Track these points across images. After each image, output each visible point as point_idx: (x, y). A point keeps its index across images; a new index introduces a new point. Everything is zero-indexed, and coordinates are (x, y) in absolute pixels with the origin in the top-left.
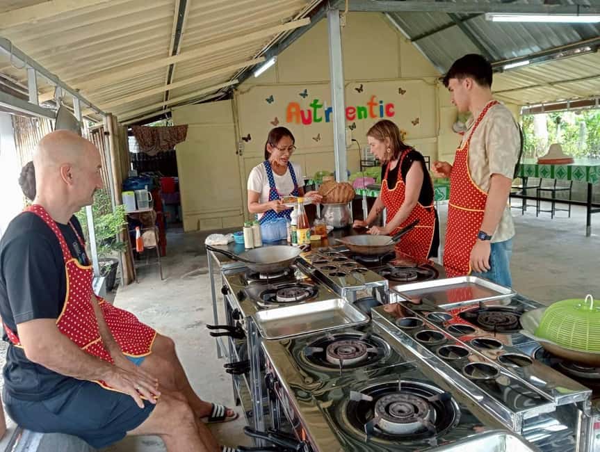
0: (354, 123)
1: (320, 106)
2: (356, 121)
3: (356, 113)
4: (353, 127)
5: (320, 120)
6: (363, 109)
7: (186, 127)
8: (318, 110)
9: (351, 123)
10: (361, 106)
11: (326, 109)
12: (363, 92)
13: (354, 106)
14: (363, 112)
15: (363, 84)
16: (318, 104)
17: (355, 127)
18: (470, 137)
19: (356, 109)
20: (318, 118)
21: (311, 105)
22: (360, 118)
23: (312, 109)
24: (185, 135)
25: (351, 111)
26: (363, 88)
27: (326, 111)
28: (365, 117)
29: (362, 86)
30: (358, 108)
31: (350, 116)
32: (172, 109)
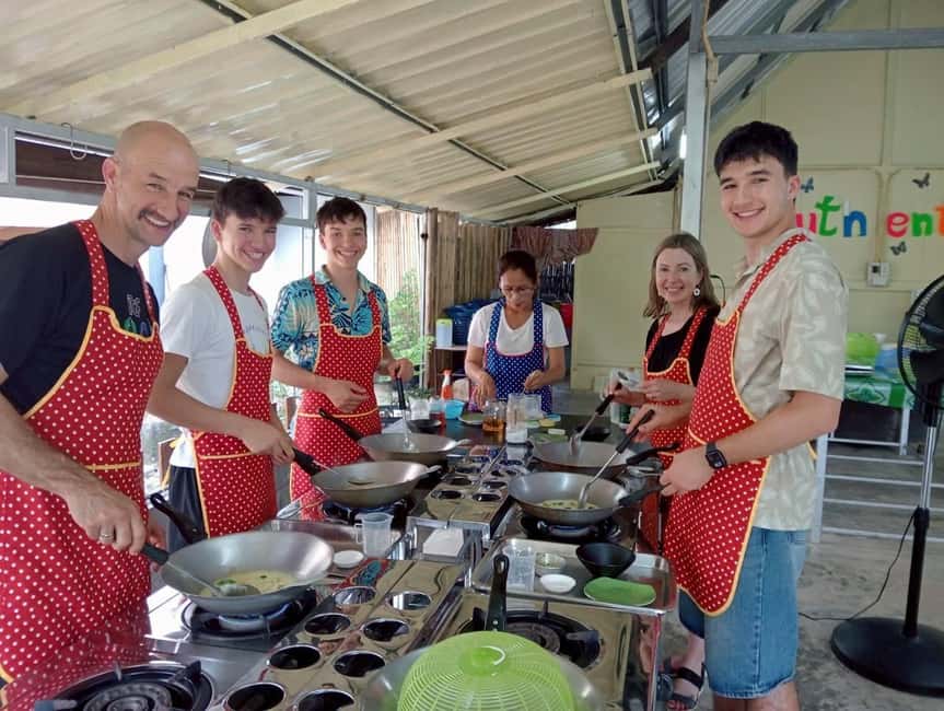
0: (903, 243)
1: (836, 208)
2: (908, 238)
3: (910, 225)
4: (899, 249)
5: (834, 231)
6: (926, 218)
7: (595, 231)
8: (830, 213)
9: (896, 242)
10: (920, 212)
11: (847, 214)
12: (930, 187)
13: (905, 212)
14: (923, 225)
15: (931, 172)
16: (831, 204)
17: (904, 250)
18: (744, 303)
19: (911, 218)
20: (829, 228)
21: (818, 206)
22: (917, 232)
23: (819, 213)
24: (592, 243)
25: (898, 220)
26: (930, 181)
27: (846, 218)
28: (928, 232)
29: (928, 176)
30: (915, 215)
31: (896, 229)
32: (579, 203)
